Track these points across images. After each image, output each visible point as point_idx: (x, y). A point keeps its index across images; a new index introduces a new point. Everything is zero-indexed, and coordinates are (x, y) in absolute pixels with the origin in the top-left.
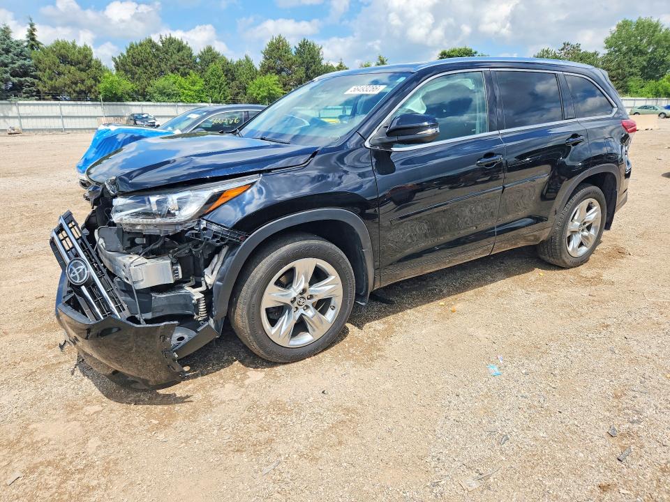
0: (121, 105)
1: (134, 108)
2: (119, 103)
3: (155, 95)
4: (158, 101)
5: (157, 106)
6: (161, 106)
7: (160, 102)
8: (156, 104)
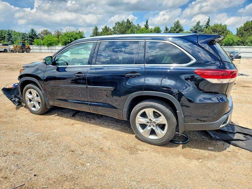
0: (231, 47)
1: (236, 48)
2: (230, 46)
3: (248, 43)
4: (249, 46)
5: (248, 48)
6: (250, 48)
7: (250, 46)
8: (247, 47)
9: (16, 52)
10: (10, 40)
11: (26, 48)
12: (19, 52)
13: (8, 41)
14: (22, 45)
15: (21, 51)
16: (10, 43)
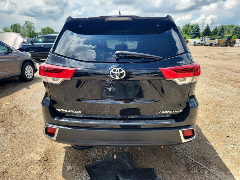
9: (219, 46)
10: (221, 35)
11: (231, 42)
12: (222, 46)
13: (219, 36)
14: (227, 39)
15: (224, 45)
16: (220, 38)
